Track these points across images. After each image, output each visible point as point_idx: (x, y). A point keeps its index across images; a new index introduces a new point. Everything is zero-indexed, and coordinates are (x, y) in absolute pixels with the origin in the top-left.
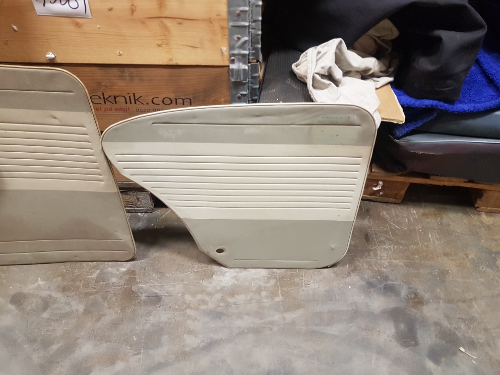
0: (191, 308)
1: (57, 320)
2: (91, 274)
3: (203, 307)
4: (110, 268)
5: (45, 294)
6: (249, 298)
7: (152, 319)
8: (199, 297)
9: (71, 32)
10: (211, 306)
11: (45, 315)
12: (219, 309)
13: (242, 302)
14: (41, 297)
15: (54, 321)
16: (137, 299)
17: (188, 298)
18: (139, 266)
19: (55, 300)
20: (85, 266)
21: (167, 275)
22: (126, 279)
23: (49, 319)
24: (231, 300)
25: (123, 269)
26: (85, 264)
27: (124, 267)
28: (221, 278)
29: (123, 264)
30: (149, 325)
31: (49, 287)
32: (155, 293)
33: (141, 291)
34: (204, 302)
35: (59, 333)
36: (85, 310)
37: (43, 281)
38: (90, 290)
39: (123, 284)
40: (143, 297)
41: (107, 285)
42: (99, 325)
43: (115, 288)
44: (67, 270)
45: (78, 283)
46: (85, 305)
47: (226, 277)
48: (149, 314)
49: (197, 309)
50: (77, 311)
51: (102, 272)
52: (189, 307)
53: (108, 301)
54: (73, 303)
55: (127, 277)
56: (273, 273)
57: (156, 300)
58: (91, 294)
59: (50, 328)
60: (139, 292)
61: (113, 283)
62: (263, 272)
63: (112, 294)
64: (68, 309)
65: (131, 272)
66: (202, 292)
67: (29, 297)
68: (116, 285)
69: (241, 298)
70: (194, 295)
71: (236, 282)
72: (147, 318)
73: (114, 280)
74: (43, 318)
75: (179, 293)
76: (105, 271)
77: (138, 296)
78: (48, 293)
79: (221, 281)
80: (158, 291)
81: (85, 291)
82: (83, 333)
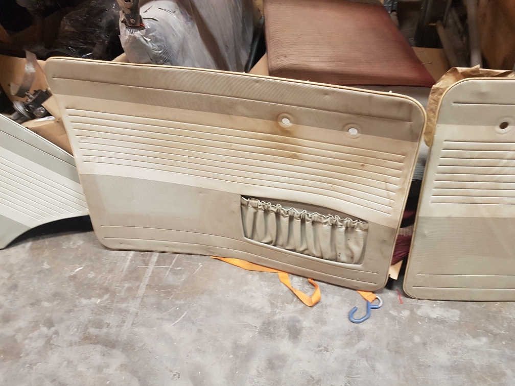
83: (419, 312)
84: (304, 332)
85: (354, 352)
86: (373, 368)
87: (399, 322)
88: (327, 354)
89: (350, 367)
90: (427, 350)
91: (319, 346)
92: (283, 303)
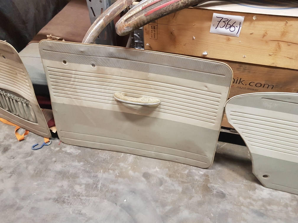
0: (244, 206)
1: (168, 193)
2: (184, 171)
3: (251, 207)
4: (194, 170)
5: (160, 176)
6: (280, 209)
7: (221, 206)
8: (248, 200)
9: (223, 43)
10: (256, 208)
11: (161, 188)
12: (262, 211)
13: (276, 210)
14: (158, 177)
15: (166, 193)
16: (212, 192)
17: (241, 199)
18: (211, 173)
19: (166, 182)
20: (180, 166)
21: (228, 182)
22: (204, 179)
23: (163, 191)
24: (269, 207)
25: (202, 173)
26: (180, 164)
27: (202, 172)
28: (261, 192)
29: (201, 170)
30: (219, 209)
31: (162, 173)
32: (221, 191)
33: (213, 188)
34: (251, 204)
35: (169, 200)
36: (182, 191)
37: (158, 168)
38: (184, 180)
39: (202, 181)
40: (215, 192)
41: (194, 179)
42: (191, 201)
43: (198, 183)
44: (170, 166)
45: (177, 175)
46: (182, 188)
47: (264, 193)
48: (219, 203)
49: (248, 207)
50: (178, 190)
51: (190, 172)
52: (242, 205)
53: (195, 189)
54: (176, 185)
55: (204, 178)
56: (295, 197)
57: (222, 196)
58: (185, 183)
59: (165, 196)
60: (212, 188)
61: (197, 179)
62: (288, 195)
63: (197, 186)
64: (173, 188)
65: (206, 175)
66: (250, 198)
67: (152, 176)
68: (199, 181)
69: (275, 208)
70: (245, 198)
71: (271, 197)
72: (218, 205)
73: (197, 178)
74: (160, 190)
75: (236, 195)
76: (191, 171)
77: (211, 191)
78: (162, 176)
79: (261, 194)
80: (223, 191)
81: (181, 180)
82: (182, 204)
83: (63, 149)
84: (10, 150)
85: (24, 160)
86: (27, 168)
87: (52, 152)
88: (13, 160)
89: (18, 166)
90: (54, 164)
91: (12, 156)
92: (9, 138)
